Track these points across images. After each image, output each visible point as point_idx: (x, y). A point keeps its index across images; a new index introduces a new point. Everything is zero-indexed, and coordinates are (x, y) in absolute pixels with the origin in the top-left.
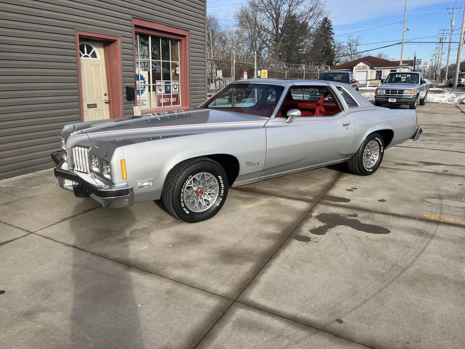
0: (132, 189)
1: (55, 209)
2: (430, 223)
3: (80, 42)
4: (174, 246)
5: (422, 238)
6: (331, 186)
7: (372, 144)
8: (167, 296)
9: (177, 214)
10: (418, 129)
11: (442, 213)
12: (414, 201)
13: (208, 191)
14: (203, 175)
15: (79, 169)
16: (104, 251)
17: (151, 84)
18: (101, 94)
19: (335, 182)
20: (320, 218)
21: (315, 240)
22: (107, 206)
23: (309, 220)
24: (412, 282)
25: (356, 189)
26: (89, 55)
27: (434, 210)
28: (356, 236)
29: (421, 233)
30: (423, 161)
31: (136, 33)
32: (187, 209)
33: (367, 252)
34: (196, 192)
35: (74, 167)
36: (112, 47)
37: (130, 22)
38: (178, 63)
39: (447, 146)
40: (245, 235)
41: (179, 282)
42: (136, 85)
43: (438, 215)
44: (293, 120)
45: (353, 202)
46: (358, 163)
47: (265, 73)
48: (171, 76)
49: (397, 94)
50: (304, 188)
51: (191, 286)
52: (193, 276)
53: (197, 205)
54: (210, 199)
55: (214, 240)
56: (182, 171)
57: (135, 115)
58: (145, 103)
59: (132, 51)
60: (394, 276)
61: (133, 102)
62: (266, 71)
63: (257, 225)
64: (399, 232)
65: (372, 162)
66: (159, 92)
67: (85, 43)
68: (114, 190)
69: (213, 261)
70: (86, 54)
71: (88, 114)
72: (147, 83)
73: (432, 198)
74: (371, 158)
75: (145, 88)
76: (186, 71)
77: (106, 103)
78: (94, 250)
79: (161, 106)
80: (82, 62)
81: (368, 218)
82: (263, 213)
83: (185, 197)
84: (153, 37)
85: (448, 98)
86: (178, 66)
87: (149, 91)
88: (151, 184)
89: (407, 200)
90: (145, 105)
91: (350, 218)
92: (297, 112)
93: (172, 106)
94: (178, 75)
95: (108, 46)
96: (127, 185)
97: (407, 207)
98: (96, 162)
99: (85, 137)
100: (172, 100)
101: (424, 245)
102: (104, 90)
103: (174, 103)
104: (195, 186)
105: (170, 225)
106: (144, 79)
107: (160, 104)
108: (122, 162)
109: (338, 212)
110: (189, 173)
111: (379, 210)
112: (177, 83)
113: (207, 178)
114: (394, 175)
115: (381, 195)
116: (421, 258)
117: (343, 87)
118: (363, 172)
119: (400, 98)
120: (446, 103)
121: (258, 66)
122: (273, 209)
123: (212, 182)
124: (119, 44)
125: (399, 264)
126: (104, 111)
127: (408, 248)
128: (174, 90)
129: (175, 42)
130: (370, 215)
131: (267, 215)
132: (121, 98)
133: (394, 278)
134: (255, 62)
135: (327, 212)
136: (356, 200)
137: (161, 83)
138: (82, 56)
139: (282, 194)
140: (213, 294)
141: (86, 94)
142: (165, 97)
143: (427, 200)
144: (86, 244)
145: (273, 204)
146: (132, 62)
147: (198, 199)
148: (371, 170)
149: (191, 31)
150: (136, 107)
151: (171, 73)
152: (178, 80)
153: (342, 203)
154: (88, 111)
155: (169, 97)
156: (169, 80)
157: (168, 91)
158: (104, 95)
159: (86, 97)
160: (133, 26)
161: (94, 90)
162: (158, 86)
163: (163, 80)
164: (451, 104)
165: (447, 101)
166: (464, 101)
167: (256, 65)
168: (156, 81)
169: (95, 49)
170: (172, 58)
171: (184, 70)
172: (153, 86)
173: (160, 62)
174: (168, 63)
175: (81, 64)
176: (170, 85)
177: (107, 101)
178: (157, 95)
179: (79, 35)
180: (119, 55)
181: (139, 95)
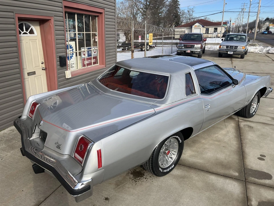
3: (19, 23)
17: (78, 51)
18: (39, 63)
25: (265, 156)
26: (28, 32)
31: (66, 13)
36: (46, 25)
37: (60, 4)
38: (97, 33)
42: (67, 53)
47: (151, 36)
48: (92, 43)
49: (234, 49)
57: (66, 78)
58: (73, 65)
59: (62, 27)
61: (65, 67)
62: (152, 34)
66: (83, 56)
67: (24, 22)
70: (25, 31)
71: (28, 80)
72: (74, 50)
75: (73, 54)
76: (102, 39)
77: (43, 69)
79: (85, 66)
80: (22, 38)
84: (78, 14)
85: (259, 49)
86: (96, 36)
87: (76, 55)
90: (73, 67)
93: (93, 65)
94: (97, 42)
95: (43, 24)
100: (93, 61)
102: (41, 59)
103: (94, 63)
106: (72, 47)
107: (84, 65)
112: (96, 48)
119: (235, 52)
120: (258, 53)
121: (147, 31)
124: (52, 22)
126: (42, 76)
128: (94, 53)
129: (94, 17)
132: (55, 66)
134: (146, 29)
137: (85, 49)
141: (26, 64)
142: (88, 59)
149: (106, 9)
150: (67, 71)
151: (92, 41)
152: (97, 46)
153: (267, 182)
154: (29, 78)
155: (91, 59)
156: (90, 47)
157: (89, 55)
158: (42, 63)
159: (26, 66)
160: (63, 7)
161: (33, 61)
162: (82, 52)
163: (86, 47)
164: (262, 53)
165: (259, 51)
166: (270, 52)
167: (146, 30)
168: (81, 48)
169: (33, 27)
170: (92, 30)
171: (101, 38)
172: (79, 52)
173: (84, 34)
174: (90, 34)
175: (21, 40)
176: (91, 50)
177: (44, 68)
178: (82, 58)
179: (18, 17)
180: (53, 31)
181: (69, 60)
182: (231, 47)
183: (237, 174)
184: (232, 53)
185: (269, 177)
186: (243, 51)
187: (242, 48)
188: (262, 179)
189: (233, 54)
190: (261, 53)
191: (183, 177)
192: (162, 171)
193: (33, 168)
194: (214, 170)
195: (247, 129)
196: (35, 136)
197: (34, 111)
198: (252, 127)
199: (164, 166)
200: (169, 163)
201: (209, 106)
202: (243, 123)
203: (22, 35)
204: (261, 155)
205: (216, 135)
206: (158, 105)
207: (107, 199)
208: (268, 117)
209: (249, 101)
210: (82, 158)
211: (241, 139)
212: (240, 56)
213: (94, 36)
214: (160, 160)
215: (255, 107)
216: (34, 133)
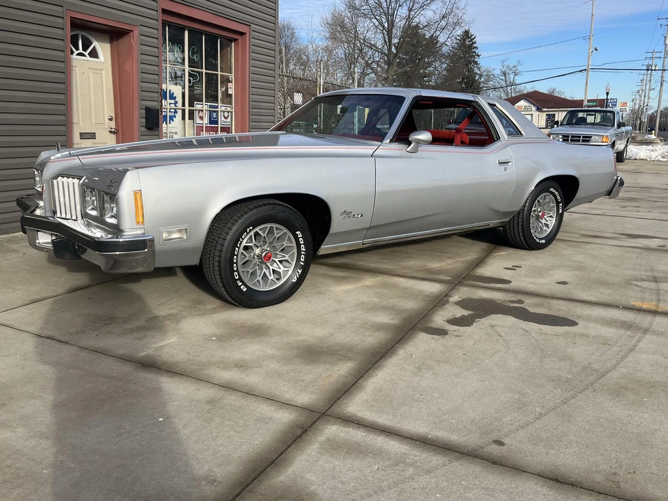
0: (152, 240)
1: (20, 287)
2: (642, 313)
3: (71, 31)
4: (220, 338)
5: (629, 333)
6: (480, 262)
7: (545, 198)
8: (207, 407)
9: (226, 291)
10: (617, 179)
11: (659, 300)
12: (613, 284)
13: (279, 256)
14: (271, 228)
15: (63, 216)
16: (102, 345)
17: (187, 108)
18: (104, 118)
19: (485, 257)
20: (463, 304)
21: (455, 333)
22: (110, 269)
23: (444, 307)
24: (617, 392)
25: (520, 267)
26: (86, 53)
27: (647, 296)
28: (522, 329)
29: (627, 326)
30: (625, 233)
31: (164, 24)
32: (244, 284)
33: (542, 350)
34: (259, 256)
35: (55, 213)
36: (124, 41)
37: (154, 3)
38: (232, 77)
39: (663, 215)
40: (340, 325)
41: (229, 387)
42: (162, 106)
43: (654, 303)
44: (419, 148)
45: (514, 285)
46: (523, 229)
48: (220, 97)
50: (435, 265)
51: (249, 393)
52: (253, 379)
53: (260, 279)
54: (282, 269)
55: (288, 331)
56: (236, 218)
59: (156, 50)
60: (587, 382)
61: (156, 132)
63: (360, 312)
64: (592, 325)
65: (545, 228)
66: (198, 121)
67: (80, 33)
68: (121, 240)
69: (287, 360)
70: (81, 50)
72: (180, 105)
73: (643, 280)
74: (543, 221)
75: (176, 112)
76: (244, 90)
77: (110, 132)
78: (84, 343)
80: (74, 63)
81: (541, 305)
82: (370, 298)
83: (240, 263)
84: (191, 31)
85: (662, 152)
86: (231, 82)
87: (183, 118)
88: (185, 237)
89: (604, 284)
91: (512, 305)
92: (426, 136)
94: (231, 95)
95: (117, 40)
96: (144, 234)
97: (604, 291)
98: (93, 201)
99: (75, 162)
101: (634, 342)
102: (108, 109)
104: (258, 247)
105: (213, 311)
106: (175, 97)
108: (138, 194)
109: (492, 297)
110: (247, 223)
111: (559, 296)
112: (229, 109)
113: (277, 234)
114: (581, 250)
115: (561, 275)
116: (630, 358)
117: (498, 105)
118: (531, 245)
120: (658, 161)
122: (385, 291)
123: (286, 241)
124: (136, 37)
125: (594, 366)
127: (607, 346)
128: (223, 119)
129: (227, 42)
130: (544, 301)
131: (376, 300)
132: (136, 125)
133: (587, 385)
135: (474, 297)
136: (520, 281)
137: (203, 106)
138: (75, 54)
139: (399, 272)
140: (287, 405)
141: (78, 116)
142: (209, 129)
143: (634, 282)
144: (71, 334)
145: (385, 285)
146: (156, 68)
147: (261, 269)
148: (544, 241)
149: (253, 25)
151: (220, 91)
152: (231, 104)
153: (497, 285)
154: (81, 144)
155: (216, 130)
156: (216, 103)
157: (213, 121)
158: (109, 119)
159: (79, 120)
160: (160, 11)
161: (93, 109)
162: (197, 112)
163: (206, 102)
165: (659, 157)
168: (195, 103)
169: (96, 43)
170: (221, 68)
171: (240, 88)
172: (189, 110)
173: (202, 73)
174: (215, 76)
175: (72, 66)
176: (218, 111)
177: (113, 130)
178: (195, 125)
179: (71, 17)
180: (136, 54)
181: (166, 124)
182: (575, 139)
185: (505, 282)
187: (600, 140)
188: (490, 283)
190: (664, 160)
203: (74, 56)
213: (225, 81)
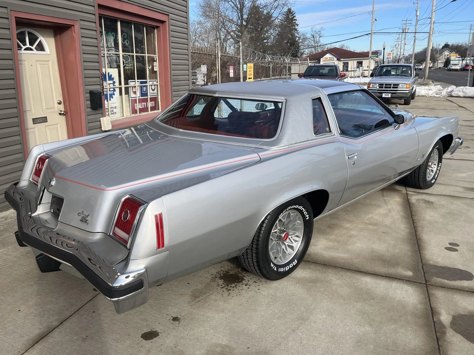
3: (17, 29)
17: (123, 86)
18: (54, 102)
20: (460, 328)
23: (448, 339)
25: (457, 245)
26: (33, 48)
31: (101, 17)
36: (66, 35)
38: (156, 57)
42: (103, 87)
47: (250, 67)
48: (148, 74)
49: (392, 89)
57: (103, 129)
58: (115, 110)
59: (95, 41)
61: (100, 112)
62: (252, 65)
66: (133, 95)
67: (27, 30)
70: (28, 46)
71: (34, 132)
72: (117, 84)
75: (114, 90)
76: (166, 67)
77: (60, 114)
79: (137, 113)
80: (24, 57)
84: (123, 22)
86: (156, 61)
87: (121, 94)
93: (150, 112)
94: (156, 72)
95: (60, 34)
100: (150, 104)
102: (57, 94)
103: (153, 109)
106: (113, 78)
107: (134, 111)
112: (155, 83)
119: (395, 93)
121: (243, 59)
124: (77, 30)
126: (58, 125)
128: (151, 91)
129: (151, 29)
132: (83, 107)
134: (241, 54)
137: (135, 83)
138: (23, 49)
141: (30, 104)
142: (141, 101)
146: (96, 56)
149: (170, 15)
150: (104, 118)
151: (147, 69)
152: (156, 78)
153: (465, 284)
154: (35, 128)
155: (146, 100)
156: (145, 79)
157: (144, 94)
158: (58, 103)
159: (31, 107)
160: (96, 6)
161: (43, 98)
162: (131, 88)
163: (137, 79)
164: (440, 97)
165: (434, 94)
166: (453, 94)
167: (241, 57)
168: (129, 81)
169: (41, 37)
170: (148, 51)
171: (163, 65)
172: (125, 88)
173: (133, 56)
174: (143, 57)
175: (21, 61)
176: (147, 86)
177: (63, 112)
178: (130, 99)
179: (16, 17)
180: (78, 44)
181: (107, 101)
182: (388, 86)
183: (410, 273)
184: (389, 96)
185: (467, 276)
186: (407, 92)
187: (405, 87)
188: (455, 280)
189: (391, 97)
190: (438, 96)
191: (314, 281)
192: (275, 269)
193: (37, 261)
194: (369, 268)
195: (423, 205)
196: (42, 211)
197: (40, 170)
198: (432, 203)
199: (278, 261)
200: (287, 257)
201: (356, 157)
202: (415, 197)
203: (23, 51)
204: (450, 244)
205: (370, 216)
206: (264, 147)
207: (175, 319)
208: (457, 186)
209: (423, 155)
210: (127, 233)
211: (413, 220)
212: (403, 101)
213: (151, 62)
214: (272, 249)
215: (435, 170)
216: (40, 203)
